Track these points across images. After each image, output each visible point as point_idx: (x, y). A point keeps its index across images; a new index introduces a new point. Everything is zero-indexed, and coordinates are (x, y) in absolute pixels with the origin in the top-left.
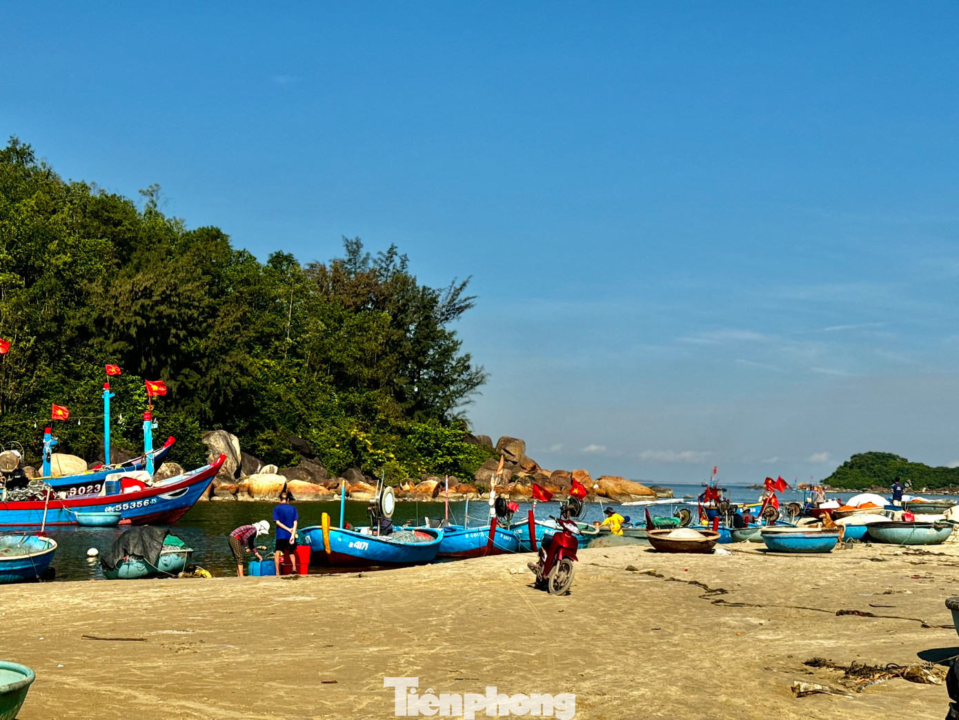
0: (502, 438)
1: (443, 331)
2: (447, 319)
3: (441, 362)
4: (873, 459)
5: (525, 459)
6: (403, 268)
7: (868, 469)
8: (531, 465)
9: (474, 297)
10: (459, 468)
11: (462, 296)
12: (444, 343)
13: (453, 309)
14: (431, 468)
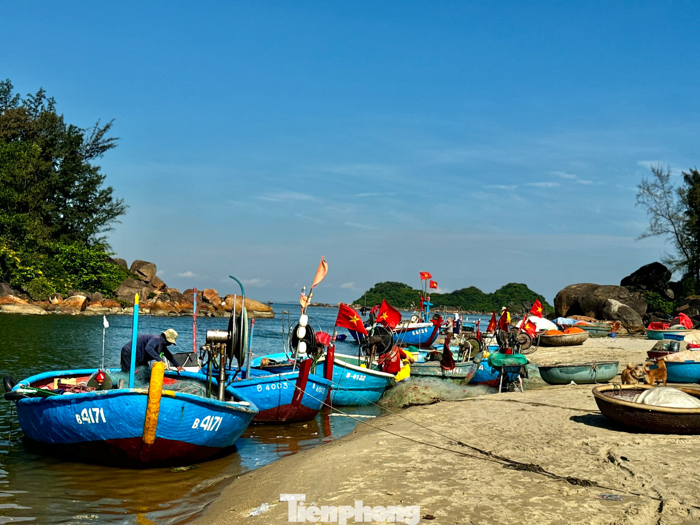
0: (136, 261)
1: (89, 166)
2: (91, 156)
3: (86, 192)
4: (390, 287)
5: (157, 279)
6: (51, 110)
7: (387, 294)
8: (161, 285)
9: (117, 139)
10: (101, 286)
11: (106, 136)
12: (89, 176)
13: (97, 148)
14: (76, 284)
